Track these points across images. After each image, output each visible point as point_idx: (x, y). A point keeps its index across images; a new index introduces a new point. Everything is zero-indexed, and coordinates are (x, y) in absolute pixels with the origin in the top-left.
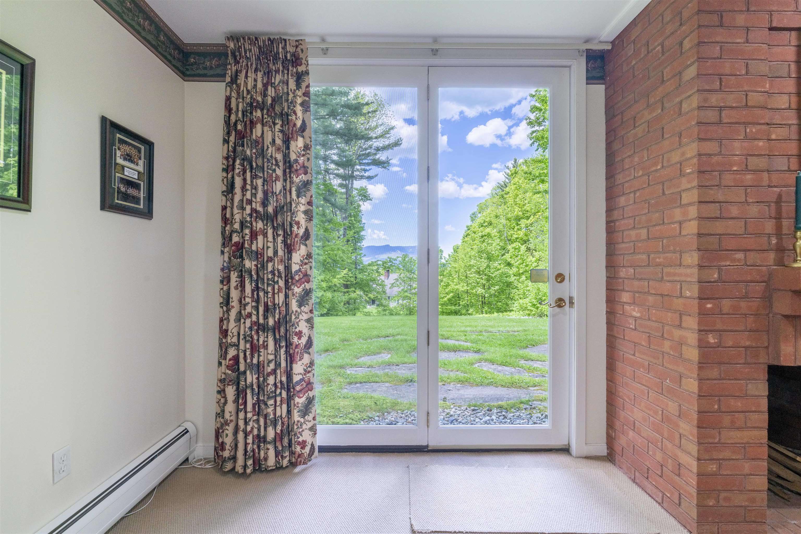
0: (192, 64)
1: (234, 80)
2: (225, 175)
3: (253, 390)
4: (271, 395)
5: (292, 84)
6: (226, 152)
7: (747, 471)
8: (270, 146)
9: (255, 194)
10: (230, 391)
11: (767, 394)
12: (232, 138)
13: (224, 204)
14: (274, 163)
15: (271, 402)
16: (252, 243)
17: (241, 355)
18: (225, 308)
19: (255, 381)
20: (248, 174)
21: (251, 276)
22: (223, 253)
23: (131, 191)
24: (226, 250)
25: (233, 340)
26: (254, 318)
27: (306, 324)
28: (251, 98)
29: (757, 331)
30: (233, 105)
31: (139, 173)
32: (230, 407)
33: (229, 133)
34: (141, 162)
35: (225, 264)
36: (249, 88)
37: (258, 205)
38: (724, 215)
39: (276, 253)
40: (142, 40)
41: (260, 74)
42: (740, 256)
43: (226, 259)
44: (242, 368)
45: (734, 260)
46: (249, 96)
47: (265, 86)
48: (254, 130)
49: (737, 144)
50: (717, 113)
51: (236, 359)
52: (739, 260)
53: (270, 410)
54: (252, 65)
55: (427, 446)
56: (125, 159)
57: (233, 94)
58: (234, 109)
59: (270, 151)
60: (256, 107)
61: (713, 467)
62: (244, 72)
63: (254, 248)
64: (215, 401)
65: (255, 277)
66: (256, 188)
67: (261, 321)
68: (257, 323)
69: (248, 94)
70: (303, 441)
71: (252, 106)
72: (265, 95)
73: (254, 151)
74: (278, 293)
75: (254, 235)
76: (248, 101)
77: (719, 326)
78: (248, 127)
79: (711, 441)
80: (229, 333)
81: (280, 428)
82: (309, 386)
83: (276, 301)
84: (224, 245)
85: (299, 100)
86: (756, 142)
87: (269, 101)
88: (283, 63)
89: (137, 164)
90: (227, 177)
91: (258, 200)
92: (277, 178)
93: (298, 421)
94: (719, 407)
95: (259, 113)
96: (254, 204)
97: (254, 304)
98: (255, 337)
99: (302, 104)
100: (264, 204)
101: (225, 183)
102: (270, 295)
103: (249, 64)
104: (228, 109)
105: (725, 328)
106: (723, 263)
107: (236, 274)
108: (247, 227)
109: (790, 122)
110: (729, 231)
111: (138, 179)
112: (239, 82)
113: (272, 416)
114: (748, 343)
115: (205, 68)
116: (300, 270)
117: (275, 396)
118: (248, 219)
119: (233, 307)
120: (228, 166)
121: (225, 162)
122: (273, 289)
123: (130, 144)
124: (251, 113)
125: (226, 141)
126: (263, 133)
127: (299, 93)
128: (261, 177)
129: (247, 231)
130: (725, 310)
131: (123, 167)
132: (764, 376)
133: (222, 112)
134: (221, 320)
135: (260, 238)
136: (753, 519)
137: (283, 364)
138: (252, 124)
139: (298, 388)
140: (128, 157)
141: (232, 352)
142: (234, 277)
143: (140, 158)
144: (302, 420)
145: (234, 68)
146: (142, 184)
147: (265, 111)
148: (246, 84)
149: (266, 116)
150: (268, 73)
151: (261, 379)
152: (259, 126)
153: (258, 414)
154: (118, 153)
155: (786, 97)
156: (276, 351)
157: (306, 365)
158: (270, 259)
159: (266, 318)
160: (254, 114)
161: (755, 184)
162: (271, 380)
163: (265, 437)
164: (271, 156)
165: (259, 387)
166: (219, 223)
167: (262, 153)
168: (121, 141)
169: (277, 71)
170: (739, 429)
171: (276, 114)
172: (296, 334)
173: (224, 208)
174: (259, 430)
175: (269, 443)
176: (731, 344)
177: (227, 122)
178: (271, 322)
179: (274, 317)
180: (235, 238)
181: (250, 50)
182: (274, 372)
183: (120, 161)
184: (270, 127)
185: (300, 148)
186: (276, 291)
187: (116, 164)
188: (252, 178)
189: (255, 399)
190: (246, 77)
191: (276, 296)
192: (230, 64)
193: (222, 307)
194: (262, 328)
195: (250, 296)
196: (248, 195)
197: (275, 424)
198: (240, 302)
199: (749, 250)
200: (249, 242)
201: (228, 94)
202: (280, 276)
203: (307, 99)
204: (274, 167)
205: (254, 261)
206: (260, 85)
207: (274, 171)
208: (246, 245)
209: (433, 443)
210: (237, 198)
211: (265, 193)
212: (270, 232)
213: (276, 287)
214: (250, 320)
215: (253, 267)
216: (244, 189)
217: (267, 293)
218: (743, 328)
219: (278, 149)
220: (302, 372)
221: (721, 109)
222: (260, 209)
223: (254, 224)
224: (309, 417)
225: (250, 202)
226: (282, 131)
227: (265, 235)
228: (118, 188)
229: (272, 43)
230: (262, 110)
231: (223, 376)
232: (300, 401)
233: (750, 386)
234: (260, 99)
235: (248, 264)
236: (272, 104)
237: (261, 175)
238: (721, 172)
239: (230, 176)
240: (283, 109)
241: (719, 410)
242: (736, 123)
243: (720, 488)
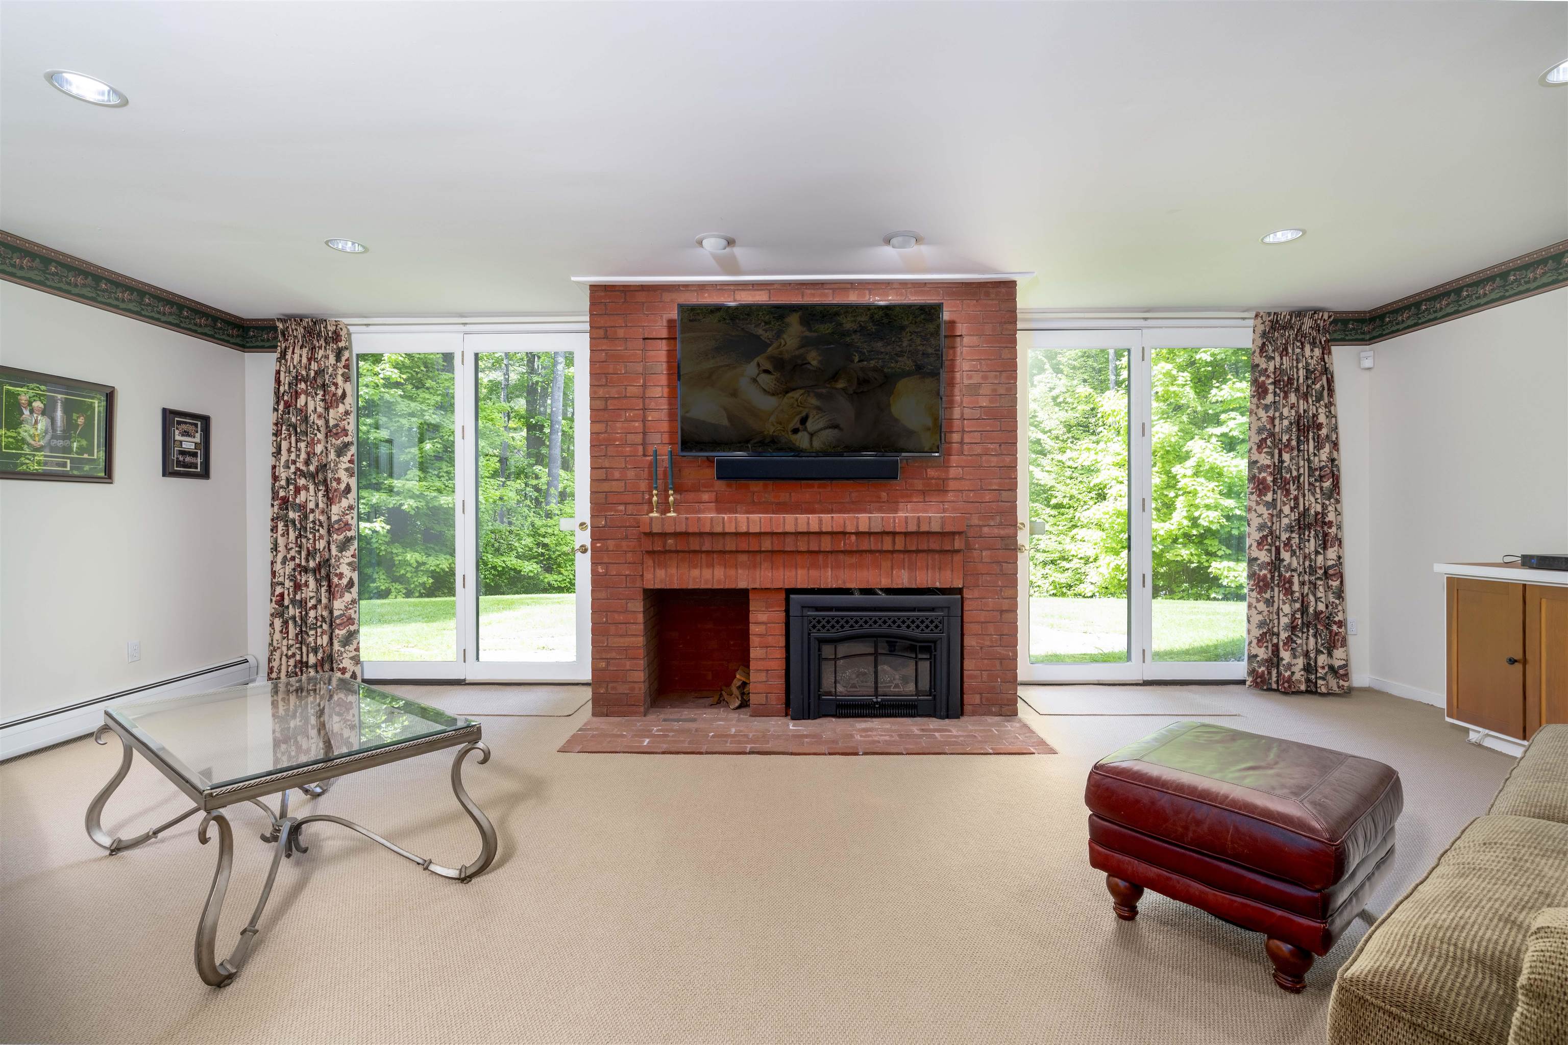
0: (252, 338)
1: (283, 355)
2: (275, 438)
3: (295, 622)
4: (312, 626)
5: (332, 360)
6: (275, 419)
7: (628, 668)
8: (312, 414)
9: (299, 455)
10: (278, 622)
11: (642, 610)
12: (281, 407)
13: (274, 464)
14: (316, 428)
15: (312, 632)
16: (296, 497)
17: (286, 592)
18: (275, 553)
19: (297, 614)
20: (293, 439)
21: (295, 525)
22: (273, 505)
23: (188, 459)
24: (275, 503)
25: (280, 580)
26: (297, 561)
27: (347, 567)
28: (297, 371)
29: (634, 563)
30: (282, 378)
31: (196, 443)
32: (277, 636)
33: (278, 403)
34: (198, 435)
35: (275, 515)
36: (295, 363)
37: (301, 464)
38: (609, 477)
39: (317, 505)
40: (201, 336)
41: (305, 350)
42: (622, 508)
43: (276, 511)
44: (286, 602)
45: (616, 511)
46: (295, 371)
47: (309, 360)
48: (298, 400)
49: (618, 425)
50: (604, 402)
51: (282, 595)
52: (621, 511)
53: (311, 639)
54: (298, 341)
55: (465, 680)
56: (183, 435)
57: (282, 369)
58: (283, 382)
59: (312, 418)
60: (300, 380)
61: (603, 664)
62: (291, 348)
63: (298, 501)
64: (269, 632)
65: (298, 526)
66: (299, 450)
67: (303, 563)
68: (299, 565)
69: (294, 369)
70: (343, 667)
71: (297, 379)
72: (308, 369)
73: (299, 418)
74: (319, 539)
75: (297, 491)
76: (294, 374)
77: (606, 560)
78: (294, 397)
79: (601, 645)
80: (277, 574)
81: (321, 655)
82: (350, 621)
83: (317, 547)
84: (273, 498)
85: (340, 371)
86: (633, 423)
87: (312, 374)
88: (325, 340)
89: (194, 437)
90: (276, 441)
91: (302, 460)
92: (319, 441)
93: (338, 650)
94: (607, 620)
95: (303, 386)
96: (298, 463)
97: (297, 549)
98: (299, 577)
99: (342, 375)
100: (307, 463)
101: (275, 445)
102: (311, 541)
103: (296, 341)
104: (278, 381)
105: (611, 561)
106: (609, 513)
107: (282, 524)
108: (292, 483)
109: (662, 408)
110: (613, 490)
111: (195, 449)
112: (287, 357)
113: (313, 644)
114: (627, 573)
115: (263, 341)
116: (340, 520)
117: (316, 628)
118: (293, 477)
119: (279, 551)
120: (277, 431)
121: (275, 428)
122: (315, 536)
123: (185, 423)
124: (296, 385)
125: (276, 410)
126: (306, 403)
127: (340, 365)
128: (304, 441)
129: (291, 487)
130: (611, 548)
131: (181, 442)
132: (640, 597)
133: (272, 384)
134: (272, 563)
135: (303, 493)
136: (633, 703)
137: (324, 601)
138: (297, 395)
139: (338, 621)
140: (186, 434)
141: (279, 590)
142: (281, 525)
143: (197, 432)
144: (343, 650)
145: (283, 345)
146: (199, 452)
147: (309, 383)
148: (292, 358)
149: (309, 388)
150: (312, 349)
151: (304, 613)
152: (303, 397)
153: (301, 643)
154: (177, 432)
155: (659, 389)
156: (318, 591)
157: (347, 603)
158: (312, 511)
159: (307, 561)
160: (299, 386)
161: (633, 454)
162: (312, 614)
163: (307, 663)
164: (313, 423)
165: (301, 619)
166: (270, 480)
167: (306, 419)
168: (179, 423)
169: (320, 347)
170: (621, 636)
171: (318, 386)
172: (336, 575)
173: (274, 467)
174: (302, 657)
175: (311, 667)
176: (615, 573)
177: (277, 392)
178: (312, 564)
179: (315, 559)
180: (282, 493)
181: (297, 330)
182: (315, 607)
183: (178, 438)
184: (313, 397)
185: (341, 413)
186: (317, 538)
187: (175, 441)
188: (297, 442)
189: (298, 629)
190: (293, 353)
191: (317, 542)
192: (280, 341)
193: (272, 552)
194: (306, 570)
195: (294, 542)
196: (293, 456)
197: (316, 652)
198: (286, 547)
199: (629, 504)
200: (294, 496)
201: (278, 368)
202: (321, 525)
203: (347, 371)
204: (316, 432)
205: (298, 512)
206: (304, 360)
207: (316, 435)
208: (291, 499)
209: (470, 678)
210: (283, 459)
211: (308, 454)
212: (312, 487)
213: (317, 534)
214: (293, 562)
215: (297, 518)
216: (289, 451)
217: (309, 539)
218: (624, 562)
219: (320, 416)
220: (343, 608)
221: (606, 399)
222: (304, 468)
223: (298, 480)
224: (352, 648)
225: (294, 462)
226: (322, 400)
227: (307, 489)
228: (177, 458)
229: (315, 323)
230: (306, 382)
231: (273, 611)
232: (340, 633)
233: (629, 605)
234: (304, 373)
235: (291, 515)
236: (314, 377)
237: (305, 439)
238: (607, 446)
239: (279, 440)
240: (325, 381)
241: (606, 622)
242: (618, 409)
243: (608, 679)
